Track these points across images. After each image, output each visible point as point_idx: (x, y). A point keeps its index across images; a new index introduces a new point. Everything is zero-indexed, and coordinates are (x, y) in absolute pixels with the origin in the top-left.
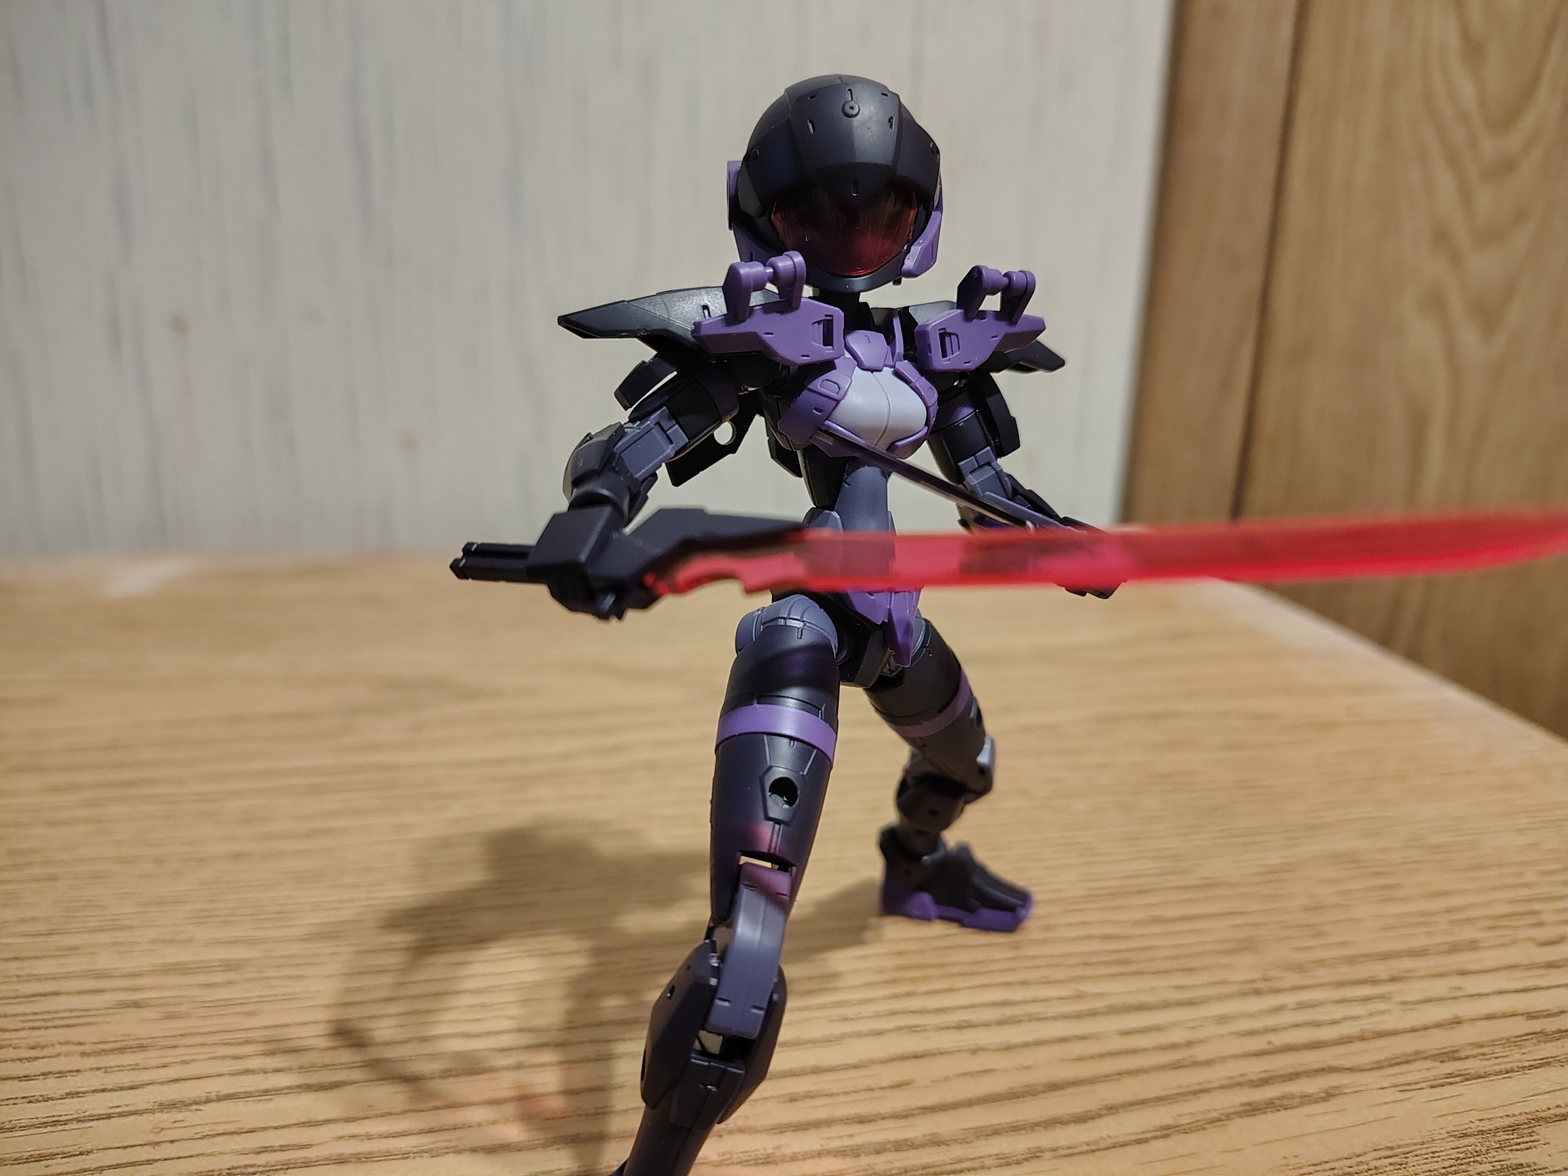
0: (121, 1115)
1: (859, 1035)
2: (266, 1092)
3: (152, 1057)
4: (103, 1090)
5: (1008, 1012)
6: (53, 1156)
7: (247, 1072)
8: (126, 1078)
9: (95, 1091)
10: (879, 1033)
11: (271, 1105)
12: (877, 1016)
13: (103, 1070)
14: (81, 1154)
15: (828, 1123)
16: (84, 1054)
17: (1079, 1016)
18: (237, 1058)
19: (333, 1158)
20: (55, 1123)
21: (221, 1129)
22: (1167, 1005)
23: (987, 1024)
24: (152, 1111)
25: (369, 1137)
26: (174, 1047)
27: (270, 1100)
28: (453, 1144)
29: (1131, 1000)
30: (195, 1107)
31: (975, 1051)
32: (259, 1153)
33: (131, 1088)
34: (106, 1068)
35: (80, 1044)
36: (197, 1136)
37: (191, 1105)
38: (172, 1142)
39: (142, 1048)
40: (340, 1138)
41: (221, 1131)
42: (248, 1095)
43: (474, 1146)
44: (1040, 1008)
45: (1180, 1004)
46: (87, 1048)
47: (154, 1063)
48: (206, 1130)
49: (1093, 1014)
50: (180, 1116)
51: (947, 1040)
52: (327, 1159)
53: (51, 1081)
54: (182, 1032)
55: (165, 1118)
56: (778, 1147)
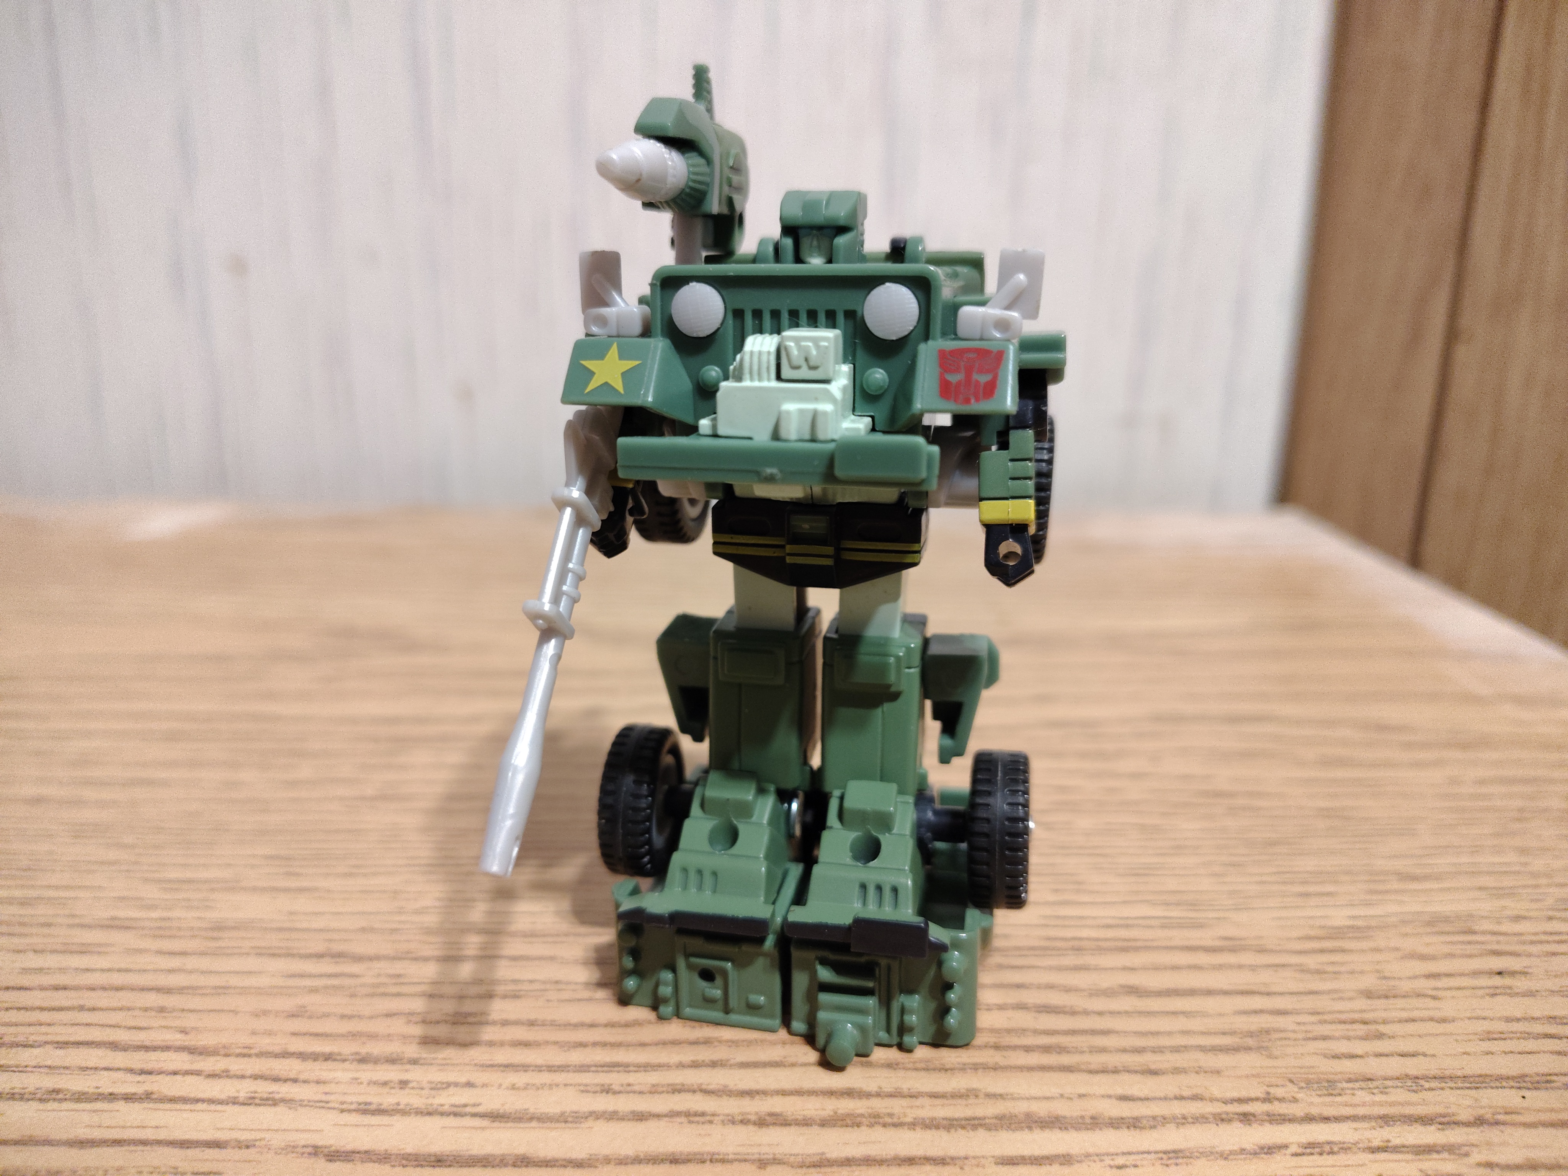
10: (640, 1117)
17: (950, 1125)
22: (1095, 1123)
23: (806, 1123)
29: (1041, 1109)
44: (897, 1106)
45: (1116, 1123)
49: (973, 1124)
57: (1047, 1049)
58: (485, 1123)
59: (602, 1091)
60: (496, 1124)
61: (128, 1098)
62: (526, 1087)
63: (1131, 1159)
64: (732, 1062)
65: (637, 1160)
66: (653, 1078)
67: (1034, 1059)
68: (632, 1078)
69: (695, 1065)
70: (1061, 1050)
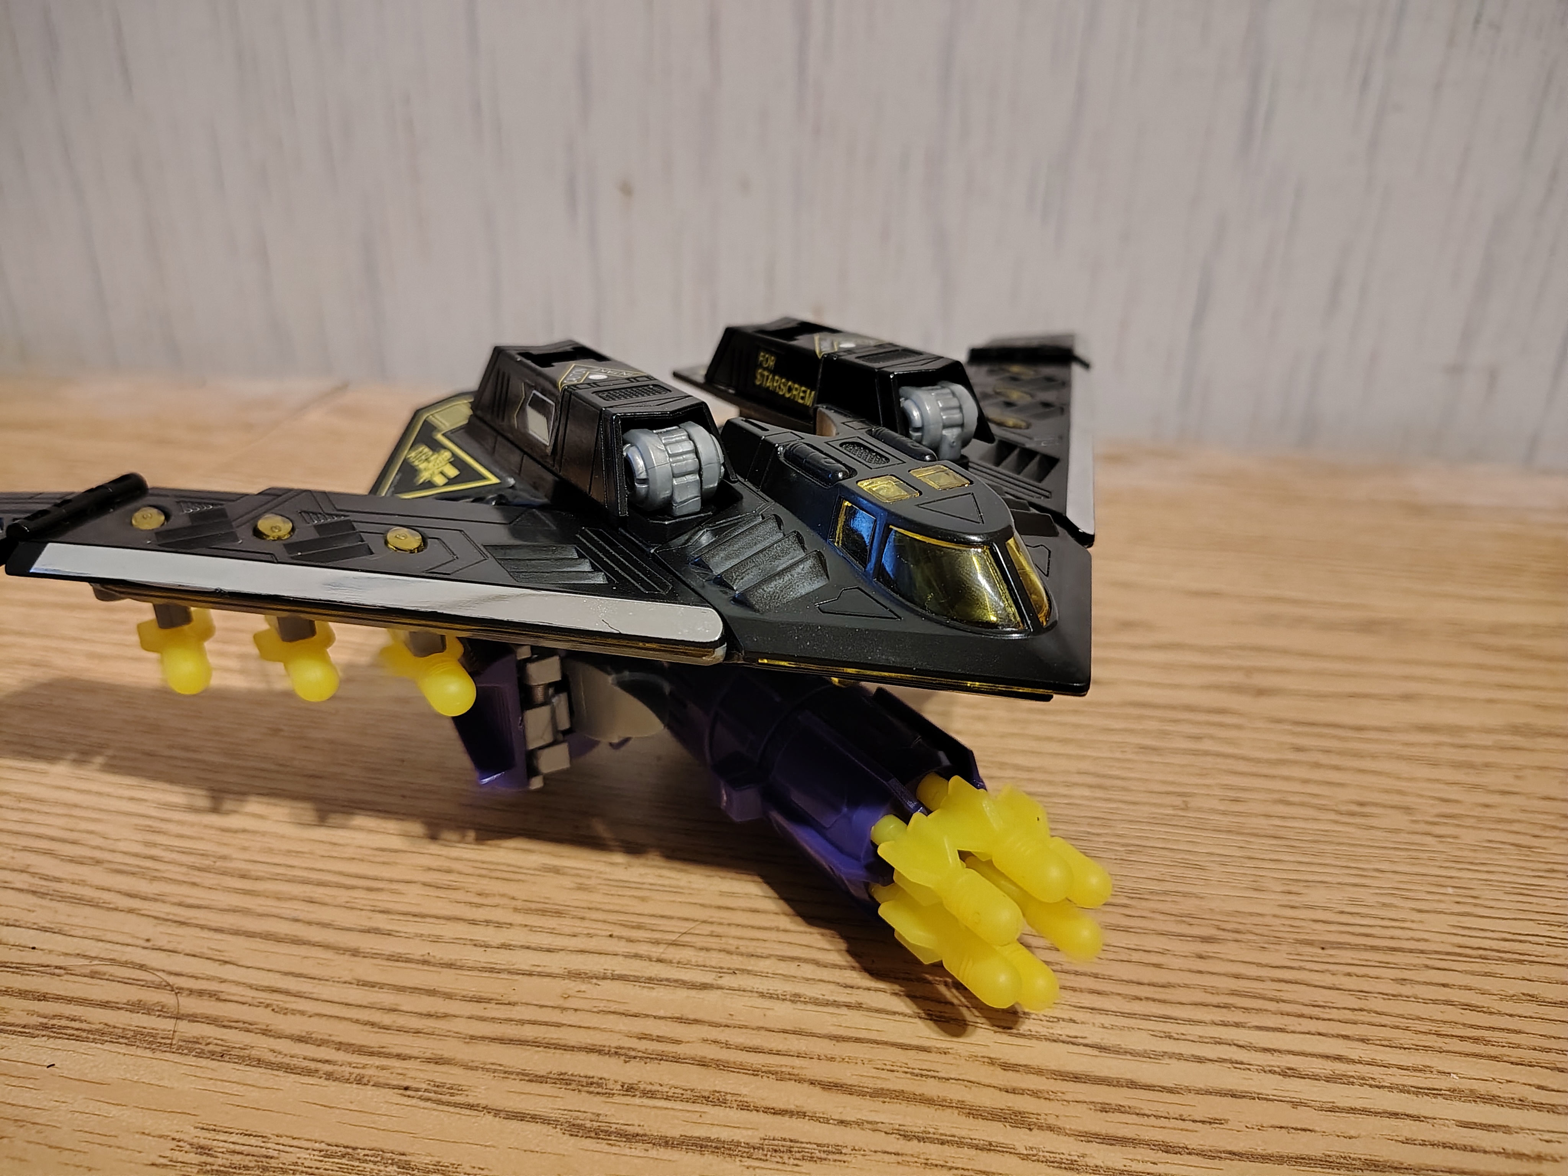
0: (540, 975)
1: (1180, 1057)
2: (650, 980)
3: (566, 924)
4: (528, 948)
5: (1341, 1068)
6: (489, 1001)
7: (636, 956)
8: (546, 940)
9: (522, 947)
10: (1200, 1060)
11: (654, 994)
12: (1202, 1040)
13: (529, 928)
14: (509, 1004)
15: (1134, 1142)
16: (516, 910)
17: (1418, 1091)
18: (630, 940)
19: (698, 1059)
20: (492, 970)
21: (613, 1007)
22: (1522, 1104)
23: (1315, 1078)
24: (562, 977)
25: (728, 1046)
26: (583, 918)
27: (653, 988)
28: (796, 1071)
29: (1481, 1088)
30: (594, 981)
31: (1296, 1104)
32: (640, 1038)
33: (549, 950)
34: (532, 926)
35: (513, 898)
36: (595, 1010)
37: (592, 978)
38: (576, 1010)
39: (559, 914)
40: (705, 1041)
41: (612, 1010)
42: (636, 980)
43: (812, 1078)
44: (1376, 1072)
45: (1538, 1106)
46: (519, 904)
47: (567, 930)
48: (602, 1006)
49: (1434, 1092)
50: (583, 987)
51: (1269, 1085)
52: (693, 1059)
53: (491, 930)
54: (591, 906)
55: (573, 986)
56: (1084, 1156)
57: (1476, 1040)
58: (1095, 1052)
59: (1166, 1037)
60: (1103, 1054)
61: (848, 1006)
62: (1113, 1027)
63: (1554, 1137)
64: (1249, 1025)
65: (1208, 1092)
66: (1198, 1030)
67: (1469, 1047)
68: (1182, 1029)
69: (1224, 1024)
70: (1487, 1043)
